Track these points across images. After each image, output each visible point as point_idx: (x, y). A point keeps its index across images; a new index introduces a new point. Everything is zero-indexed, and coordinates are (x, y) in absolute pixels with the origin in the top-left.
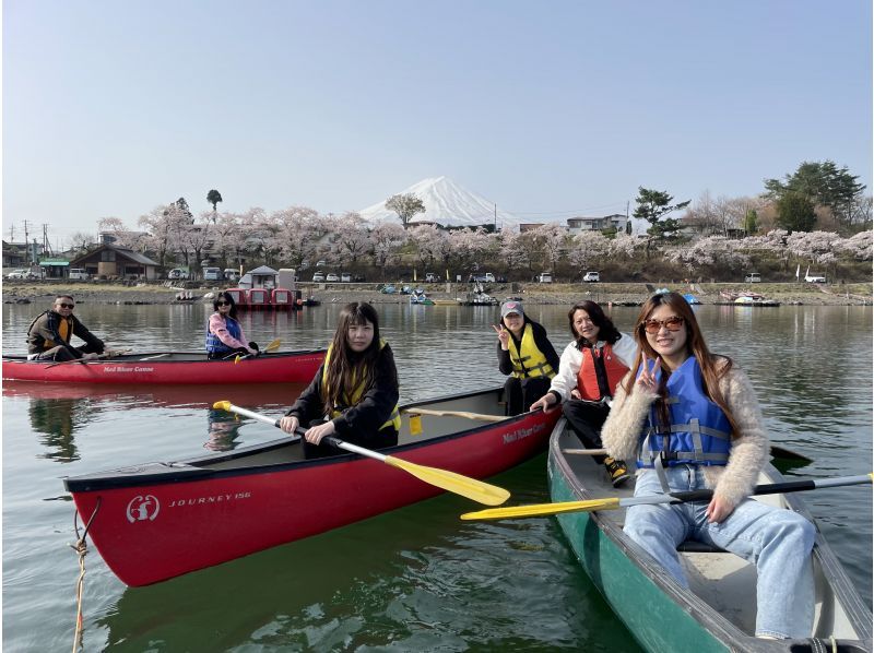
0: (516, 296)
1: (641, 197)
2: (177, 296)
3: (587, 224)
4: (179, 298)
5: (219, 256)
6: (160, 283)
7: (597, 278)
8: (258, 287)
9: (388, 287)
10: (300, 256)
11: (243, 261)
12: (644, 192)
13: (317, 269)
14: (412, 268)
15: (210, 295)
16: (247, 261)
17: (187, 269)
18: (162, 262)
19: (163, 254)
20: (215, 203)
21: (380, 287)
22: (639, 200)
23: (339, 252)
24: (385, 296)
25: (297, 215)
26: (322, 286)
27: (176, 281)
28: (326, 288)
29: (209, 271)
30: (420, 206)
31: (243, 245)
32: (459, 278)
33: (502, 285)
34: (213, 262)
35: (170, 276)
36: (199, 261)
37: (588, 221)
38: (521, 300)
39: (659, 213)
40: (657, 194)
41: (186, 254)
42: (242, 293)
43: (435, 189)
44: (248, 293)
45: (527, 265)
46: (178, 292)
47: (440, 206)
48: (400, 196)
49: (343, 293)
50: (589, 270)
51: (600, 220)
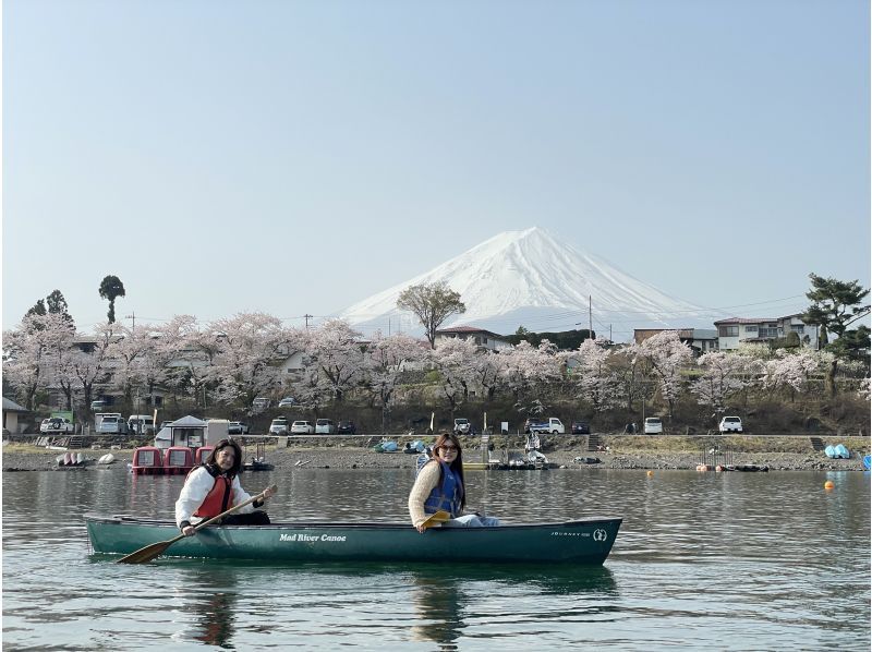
0: (593, 456)
1: (815, 290)
2: (58, 461)
3: (749, 330)
4: (62, 463)
5: (121, 393)
6: (30, 440)
7: (738, 426)
8: (181, 445)
9: (387, 443)
10: (250, 392)
11: (159, 400)
12: (819, 282)
13: (278, 413)
14: (430, 410)
15: (108, 457)
16: (165, 402)
17: (69, 416)
18: (29, 406)
19: (31, 391)
20: (112, 298)
21: (375, 442)
22: (811, 296)
23: (313, 385)
24: (382, 456)
25: (248, 326)
26: (283, 441)
27: (54, 436)
28: (289, 444)
29: (106, 420)
30: (456, 303)
31: (160, 376)
32: (505, 426)
33: (573, 438)
34: (109, 403)
35: (44, 427)
36: (88, 401)
37: (750, 326)
38: (598, 461)
39: (848, 317)
40: (840, 286)
41: (68, 392)
42: (157, 453)
43: (518, 251)
44: (166, 452)
45: (625, 404)
46: (58, 454)
47: (529, 282)
48: (421, 288)
49: (313, 453)
50: (727, 413)
51: (773, 324)
